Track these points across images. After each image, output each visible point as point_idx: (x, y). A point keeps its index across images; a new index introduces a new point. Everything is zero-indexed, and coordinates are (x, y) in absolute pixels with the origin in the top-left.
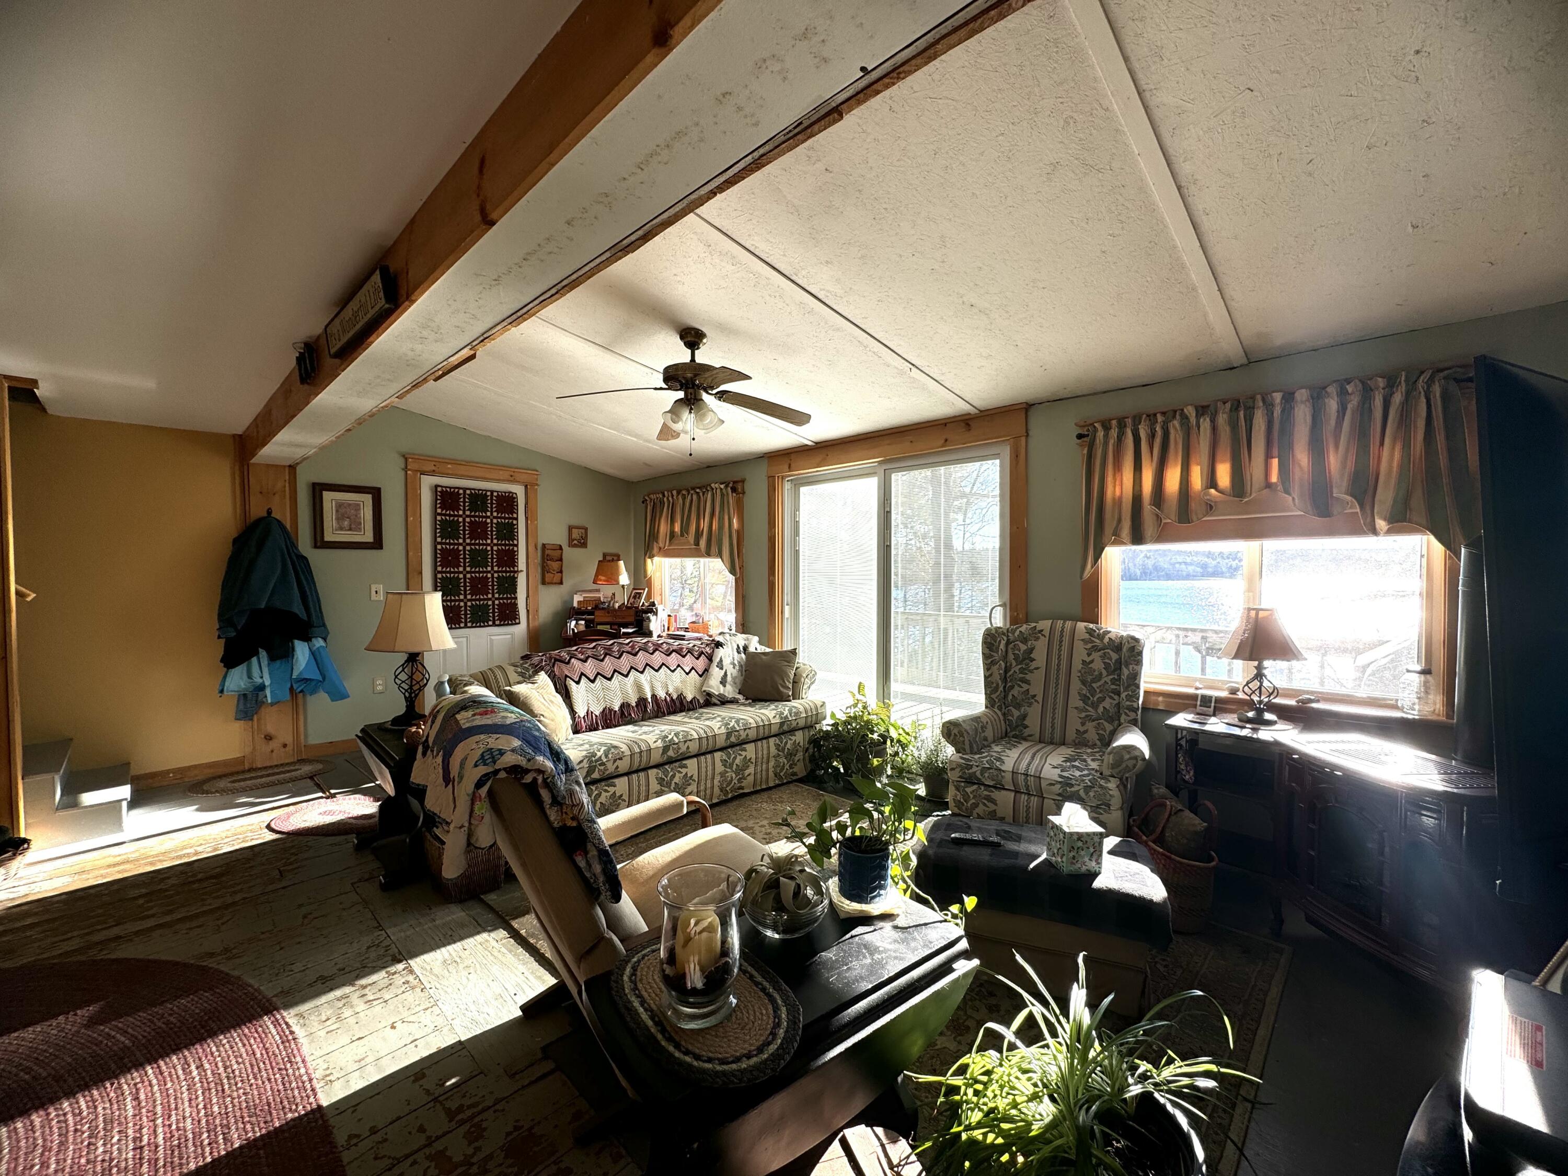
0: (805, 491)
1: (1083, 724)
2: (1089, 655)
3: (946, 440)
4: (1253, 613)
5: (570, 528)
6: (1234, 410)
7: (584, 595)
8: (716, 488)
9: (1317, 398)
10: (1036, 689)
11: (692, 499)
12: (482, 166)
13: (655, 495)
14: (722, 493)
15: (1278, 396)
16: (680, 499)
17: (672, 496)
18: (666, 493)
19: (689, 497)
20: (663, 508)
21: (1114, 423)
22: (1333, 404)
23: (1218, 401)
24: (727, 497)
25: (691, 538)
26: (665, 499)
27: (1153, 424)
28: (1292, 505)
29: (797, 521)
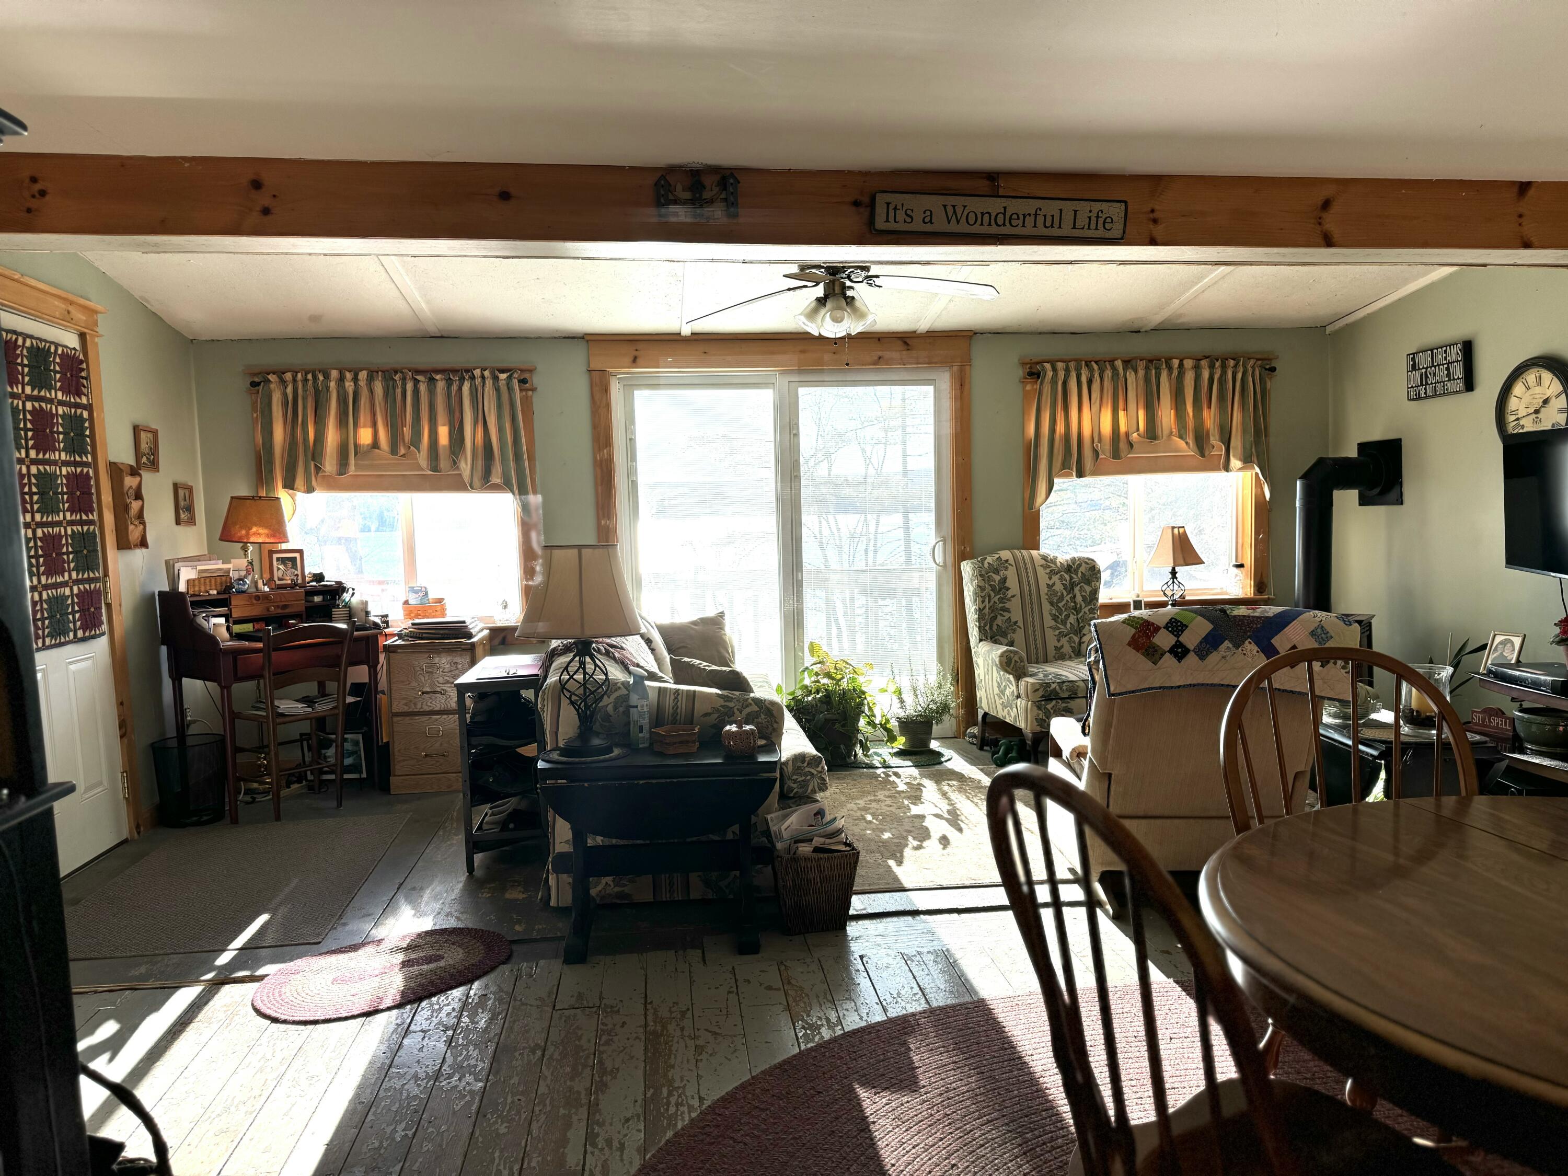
0: (641, 396)
1: (1059, 640)
2: (1050, 579)
3: (880, 358)
6: (1147, 368)
7: (199, 568)
8: (483, 377)
9: (1197, 368)
10: (1016, 615)
11: (416, 391)
12: (1326, 205)
13: (299, 375)
14: (499, 386)
15: (1176, 362)
16: (379, 387)
17: (355, 379)
18: (334, 374)
19: (410, 386)
20: (328, 400)
21: (1060, 365)
22: (1206, 374)
23: (1135, 358)
24: (510, 394)
25: (422, 458)
26: (332, 384)
27: (1091, 371)
28: (1184, 447)
29: (631, 439)
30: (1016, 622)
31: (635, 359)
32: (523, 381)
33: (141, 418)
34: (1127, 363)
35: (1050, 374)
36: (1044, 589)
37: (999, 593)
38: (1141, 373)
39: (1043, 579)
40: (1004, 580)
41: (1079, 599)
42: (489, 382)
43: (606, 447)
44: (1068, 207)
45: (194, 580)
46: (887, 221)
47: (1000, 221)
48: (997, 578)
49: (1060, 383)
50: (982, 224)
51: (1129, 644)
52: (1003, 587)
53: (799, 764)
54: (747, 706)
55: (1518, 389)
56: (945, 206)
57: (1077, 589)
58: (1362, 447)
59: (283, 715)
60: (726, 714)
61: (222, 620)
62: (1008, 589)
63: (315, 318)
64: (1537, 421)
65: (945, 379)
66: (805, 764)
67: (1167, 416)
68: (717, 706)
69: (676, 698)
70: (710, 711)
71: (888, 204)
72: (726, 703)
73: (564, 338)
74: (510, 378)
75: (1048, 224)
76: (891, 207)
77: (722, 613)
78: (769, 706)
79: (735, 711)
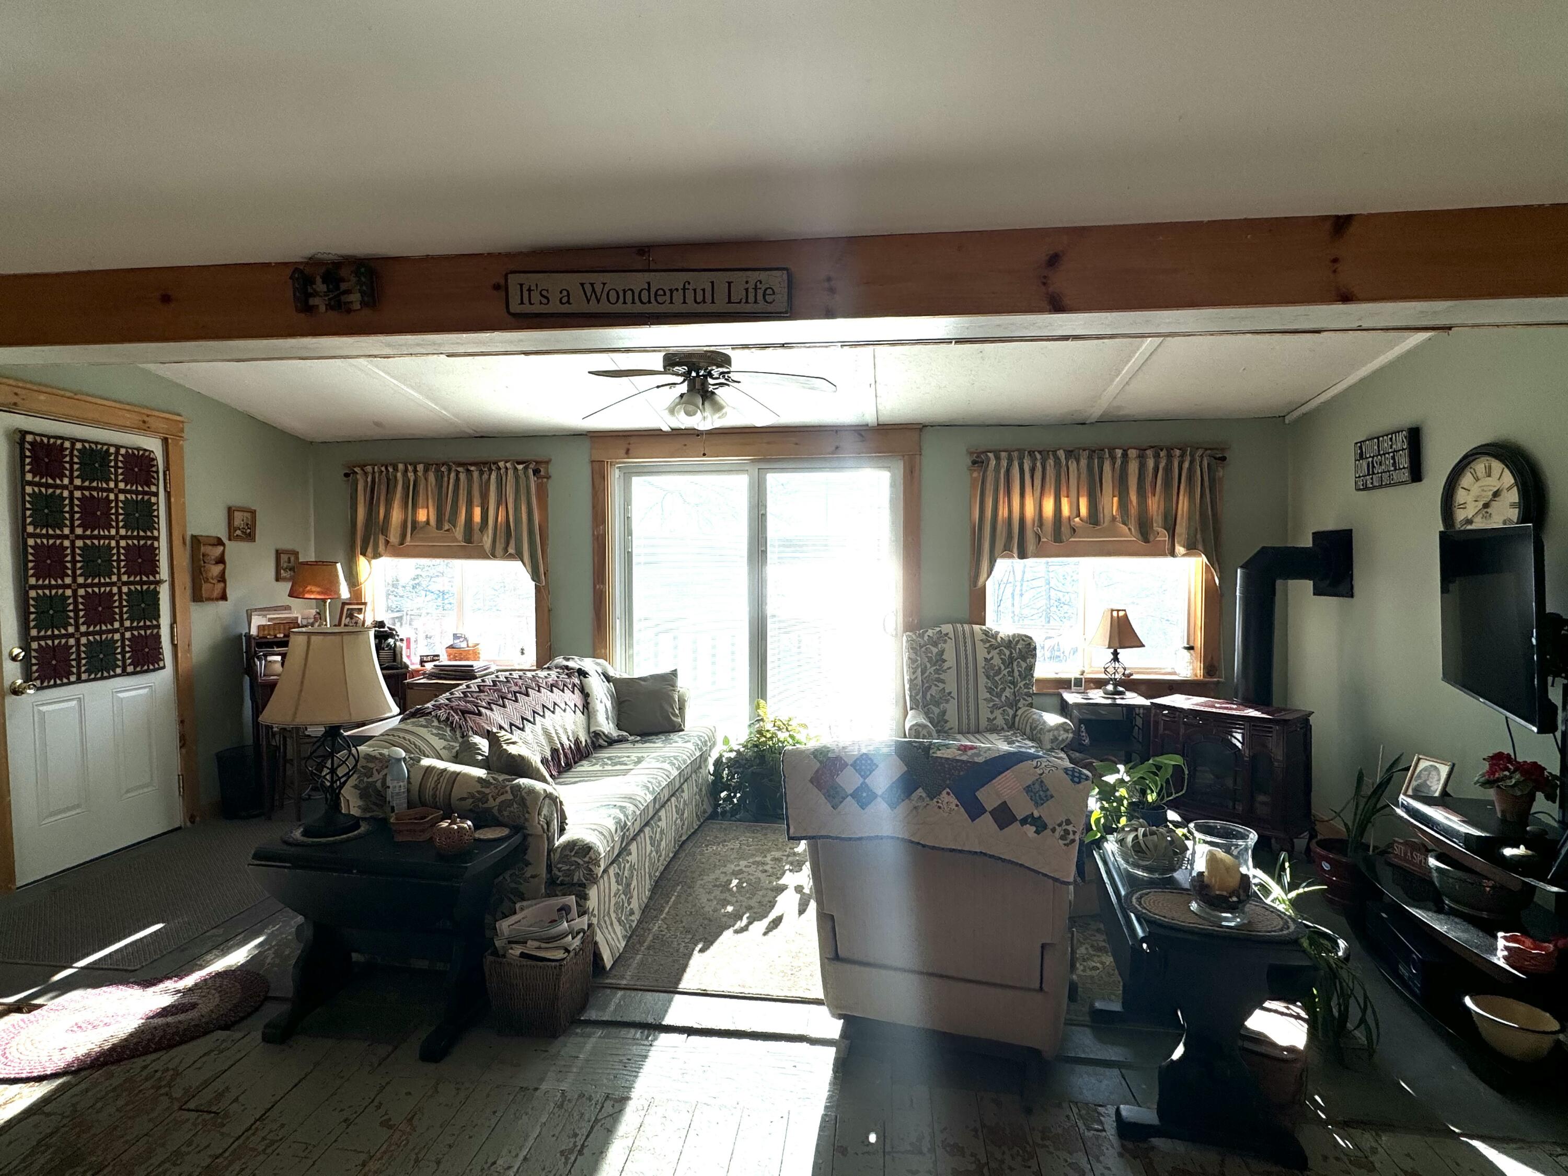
0: (638, 483)
1: (992, 712)
2: (989, 653)
3: (837, 448)
4: (1115, 614)
5: (230, 511)
6: (1090, 458)
7: (268, 616)
8: (506, 468)
9: (1142, 457)
10: (951, 686)
11: (457, 479)
12: (1054, 260)
13: (376, 467)
14: (518, 475)
15: (1119, 453)
16: (432, 477)
17: (415, 471)
18: (401, 466)
19: (453, 475)
20: (395, 486)
21: (1003, 454)
22: (1151, 463)
23: (1079, 449)
24: (526, 481)
25: (459, 532)
26: (399, 475)
27: (1034, 460)
28: (1128, 533)
29: (628, 517)
30: (950, 693)
31: (628, 452)
32: (536, 472)
33: (238, 500)
34: (1070, 454)
35: (993, 462)
36: (981, 663)
37: (935, 665)
38: (1084, 462)
39: (982, 653)
40: (942, 652)
41: (1016, 674)
42: (510, 472)
43: (602, 524)
44: (721, 279)
45: (264, 626)
46: (522, 303)
47: (645, 299)
48: (935, 650)
49: (1003, 471)
50: (625, 303)
52: (940, 659)
53: (568, 852)
54: (502, 794)
55: (1467, 480)
56: (582, 285)
57: (1015, 663)
58: (1317, 536)
59: (309, 736)
60: (480, 800)
61: (279, 658)
62: (944, 661)
63: (377, 424)
64: (1486, 518)
65: (899, 466)
66: (573, 854)
67: (1111, 505)
68: (474, 791)
69: (439, 779)
70: (465, 796)
71: (521, 285)
72: (483, 790)
73: (574, 435)
74: (526, 468)
75: (699, 299)
76: (525, 288)
77: (676, 670)
78: (525, 795)
79: (491, 800)
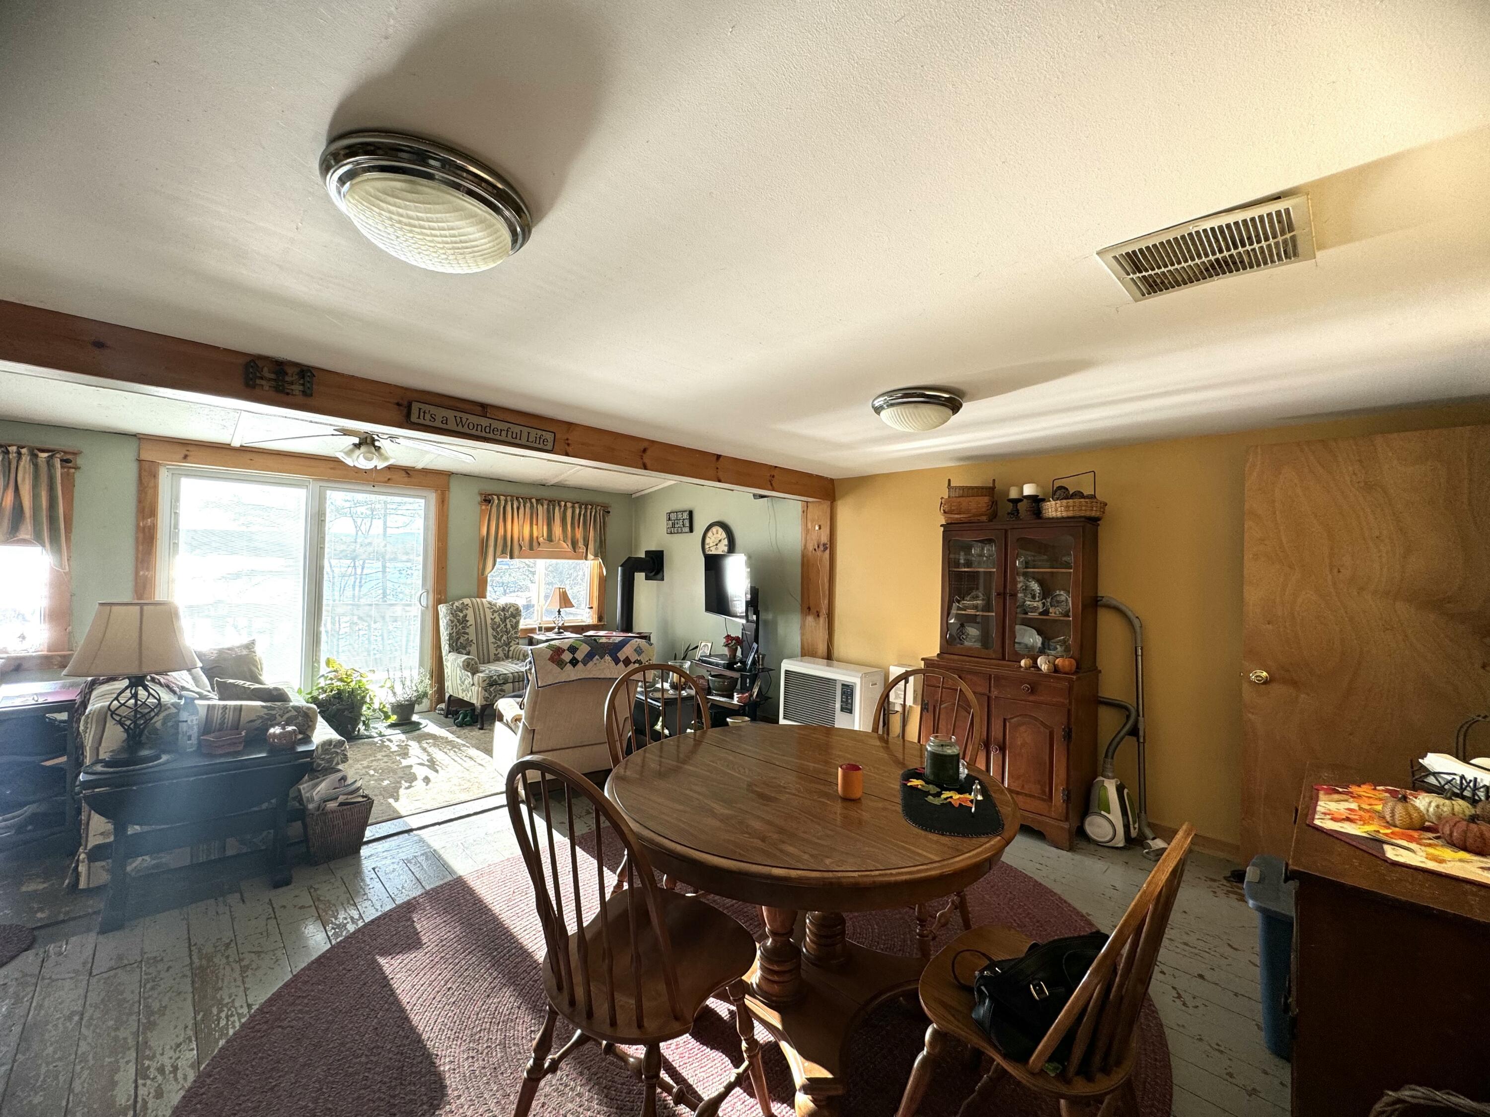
0: (186, 483)
1: (496, 650)
2: (492, 615)
3: (389, 479)
4: (561, 590)
6: (548, 505)
8: (19, 454)
9: (573, 507)
10: (472, 636)
12: (645, 450)
14: (37, 462)
15: (563, 503)
21: (502, 498)
22: (577, 511)
23: (542, 499)
24: (49, 470)
27: (519, 503)
28: (567, 547)
29: (175, 513)
30: (471, 641)
31: (186, 457)
32: (65, 461)
34: (537, 500)
35: (496, 501)
36: (489, 621)
37: (462, 623)
38: (545, 507)
39: (489, 615)
40: (466, 616)
41: (509, 626)
42: (26, 458)
43: (150, 517)
44: (525, 430)
46: (419, 418)
47: (487, 430)
48: (461, 615)
49: (502, 507)
50: (477, 430)
51: (549, 660)
52: (465, 620)
53: (327, 747)
54: (288, 712)
55: (710, 534)
56: (455, 417)
57: (508, 621)
58: (647, 552)
60: (268, 719)
62: (467, 621)
64: (717, 549)
65: (433, 497)
66: (332, 747)
67: (557, 530)
68: (262, 714)
69: (224, 711)
70: (254, 718)
71: (420, 409)
72: (269, 712)
73: (115, 433)
74: (51, 457)
75: (514, 436)
76: (422, 411)
77: (254, 640)
78: (303, 710)
79: (278, 717)
